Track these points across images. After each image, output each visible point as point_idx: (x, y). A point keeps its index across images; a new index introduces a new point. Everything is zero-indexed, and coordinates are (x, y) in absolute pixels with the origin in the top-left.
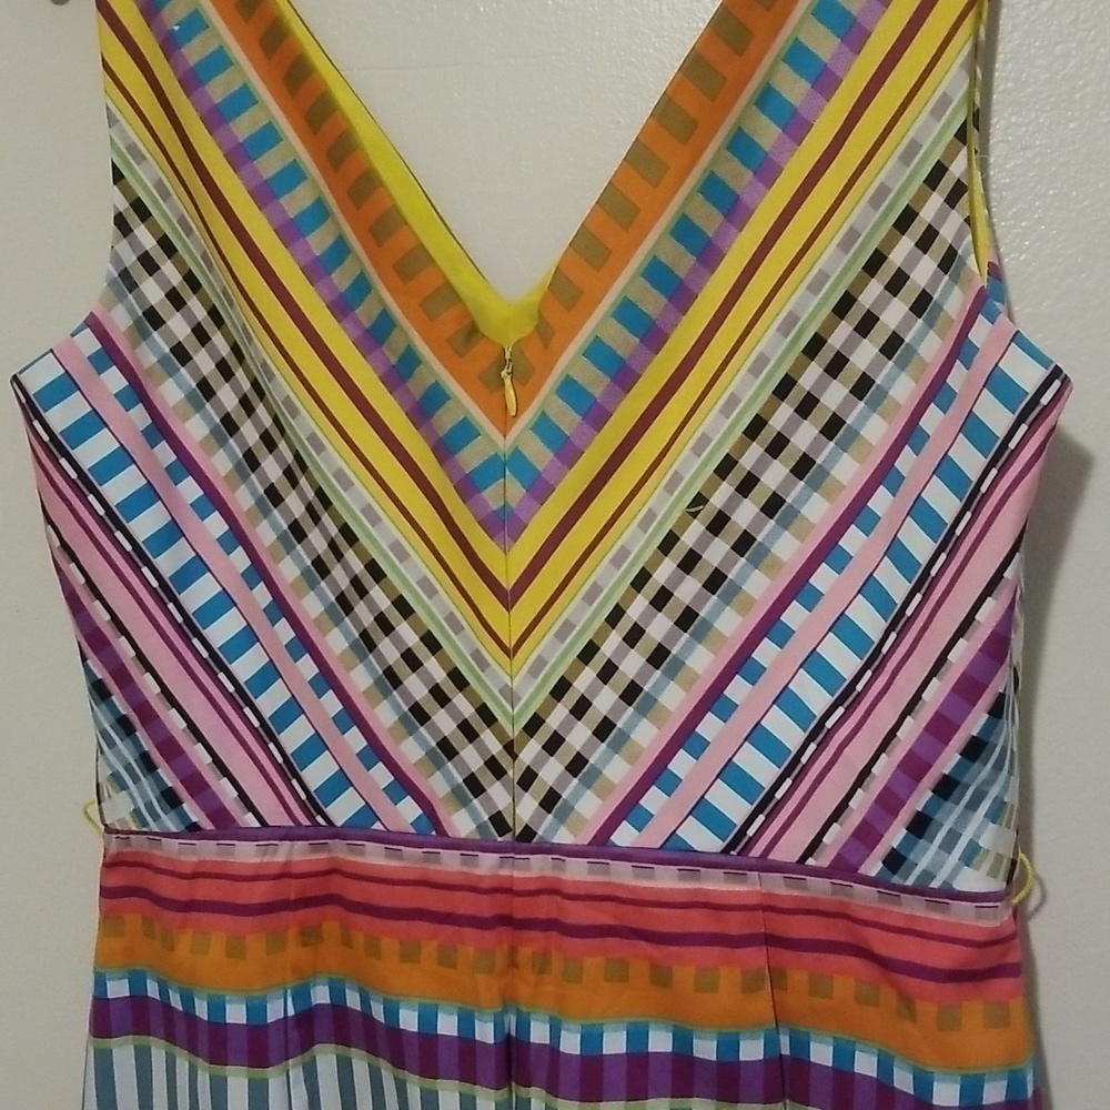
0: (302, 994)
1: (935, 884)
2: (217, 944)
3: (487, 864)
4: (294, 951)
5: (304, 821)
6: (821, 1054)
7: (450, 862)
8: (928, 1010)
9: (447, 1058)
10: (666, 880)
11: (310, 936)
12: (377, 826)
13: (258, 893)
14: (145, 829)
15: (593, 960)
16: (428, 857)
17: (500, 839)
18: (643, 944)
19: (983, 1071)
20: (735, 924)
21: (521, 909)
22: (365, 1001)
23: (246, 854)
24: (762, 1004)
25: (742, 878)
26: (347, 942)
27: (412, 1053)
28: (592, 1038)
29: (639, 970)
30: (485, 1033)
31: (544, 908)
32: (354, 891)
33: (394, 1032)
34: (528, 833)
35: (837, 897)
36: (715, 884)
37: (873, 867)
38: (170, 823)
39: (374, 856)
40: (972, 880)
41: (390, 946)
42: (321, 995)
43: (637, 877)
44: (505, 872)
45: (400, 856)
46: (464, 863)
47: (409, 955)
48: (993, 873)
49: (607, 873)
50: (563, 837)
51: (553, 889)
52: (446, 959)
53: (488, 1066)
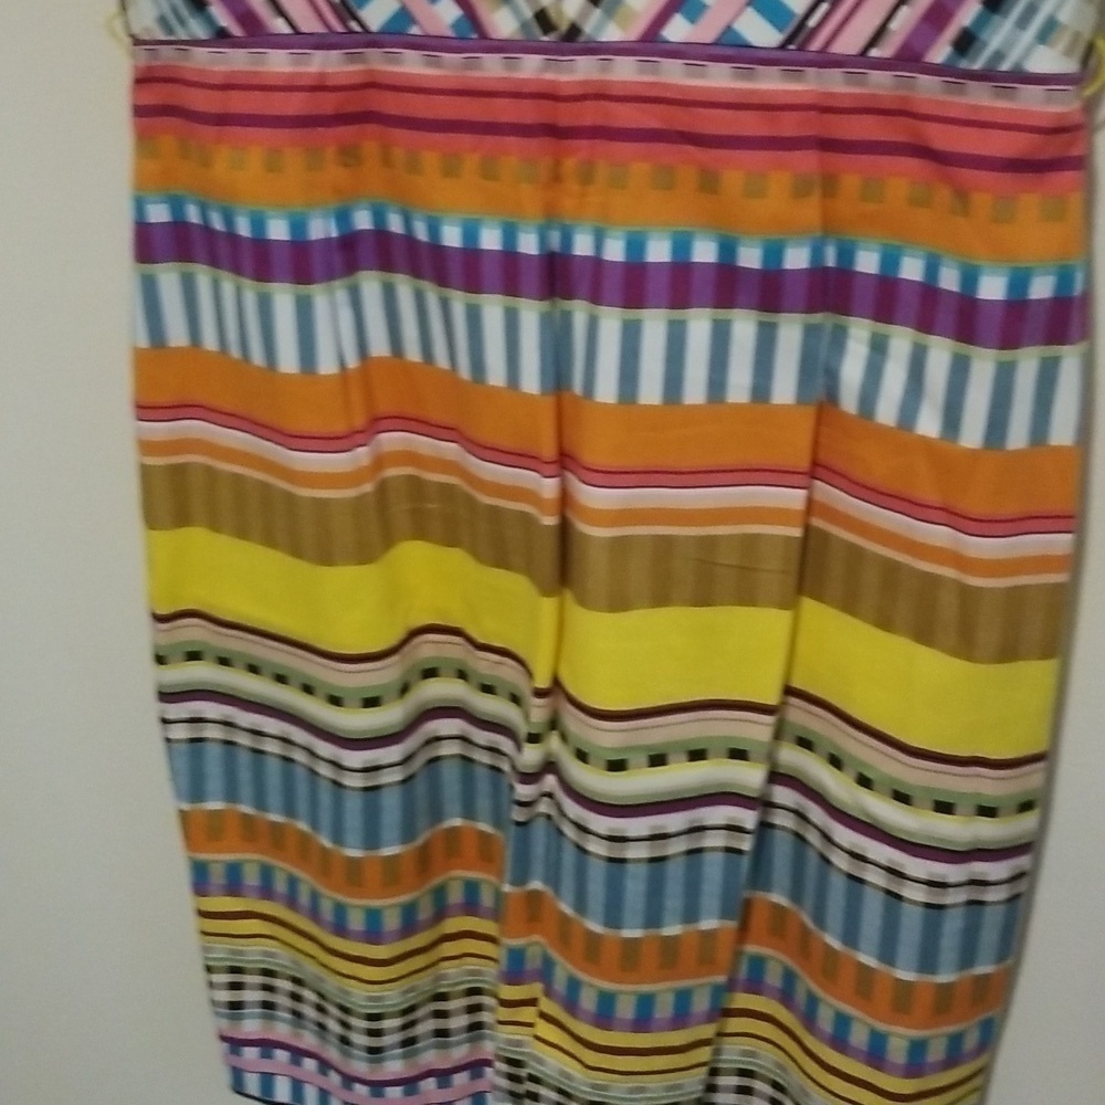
0: (343, 217)
1: (1005, 66)
2: (255, 158)
3: (531, 67)
4: (334, 172)
5: (339, 28)
6: (867, 262)
7: (492, 67)
8: (982, 202)
9: (491, 272)
10: (719, 78)
11: (349, 155)
12: (414, 30)
13: (294, 104)
14: (172, 38)
15: (639, 166)
16: (470, 65)
17: (545, 38)
18: (691, 148)
19: (1032, 265)
20: (789, 126)
21: (566, 116)
22: (407, 222)
23: (278, 62)
24: (810, 210)
25: (797, 75)
26: (387, 161)
27: (455, 268)
28: (636, 245)
29: (688, 176)
30: (528, 244)
31: (589, 114)
32: (390, 104)
33: (437, 250)
34: (574, 31)
35: (900, 92)
36: (770, 83)
37: (940, 53)
38: (198, 29)
39: (412, 65)
40: (1046, 61)
41: (430, 160)
42: (363, 221)
43: (689, 75)
44: (549, 76)
45: (438, 64)
46: (509, 68)
47: (450, 171)
48: (1068, 53)
49: (656, 72)
50: (612, 33)
51: (599, 94)
52: (488, 173)
53: (531, 278)
